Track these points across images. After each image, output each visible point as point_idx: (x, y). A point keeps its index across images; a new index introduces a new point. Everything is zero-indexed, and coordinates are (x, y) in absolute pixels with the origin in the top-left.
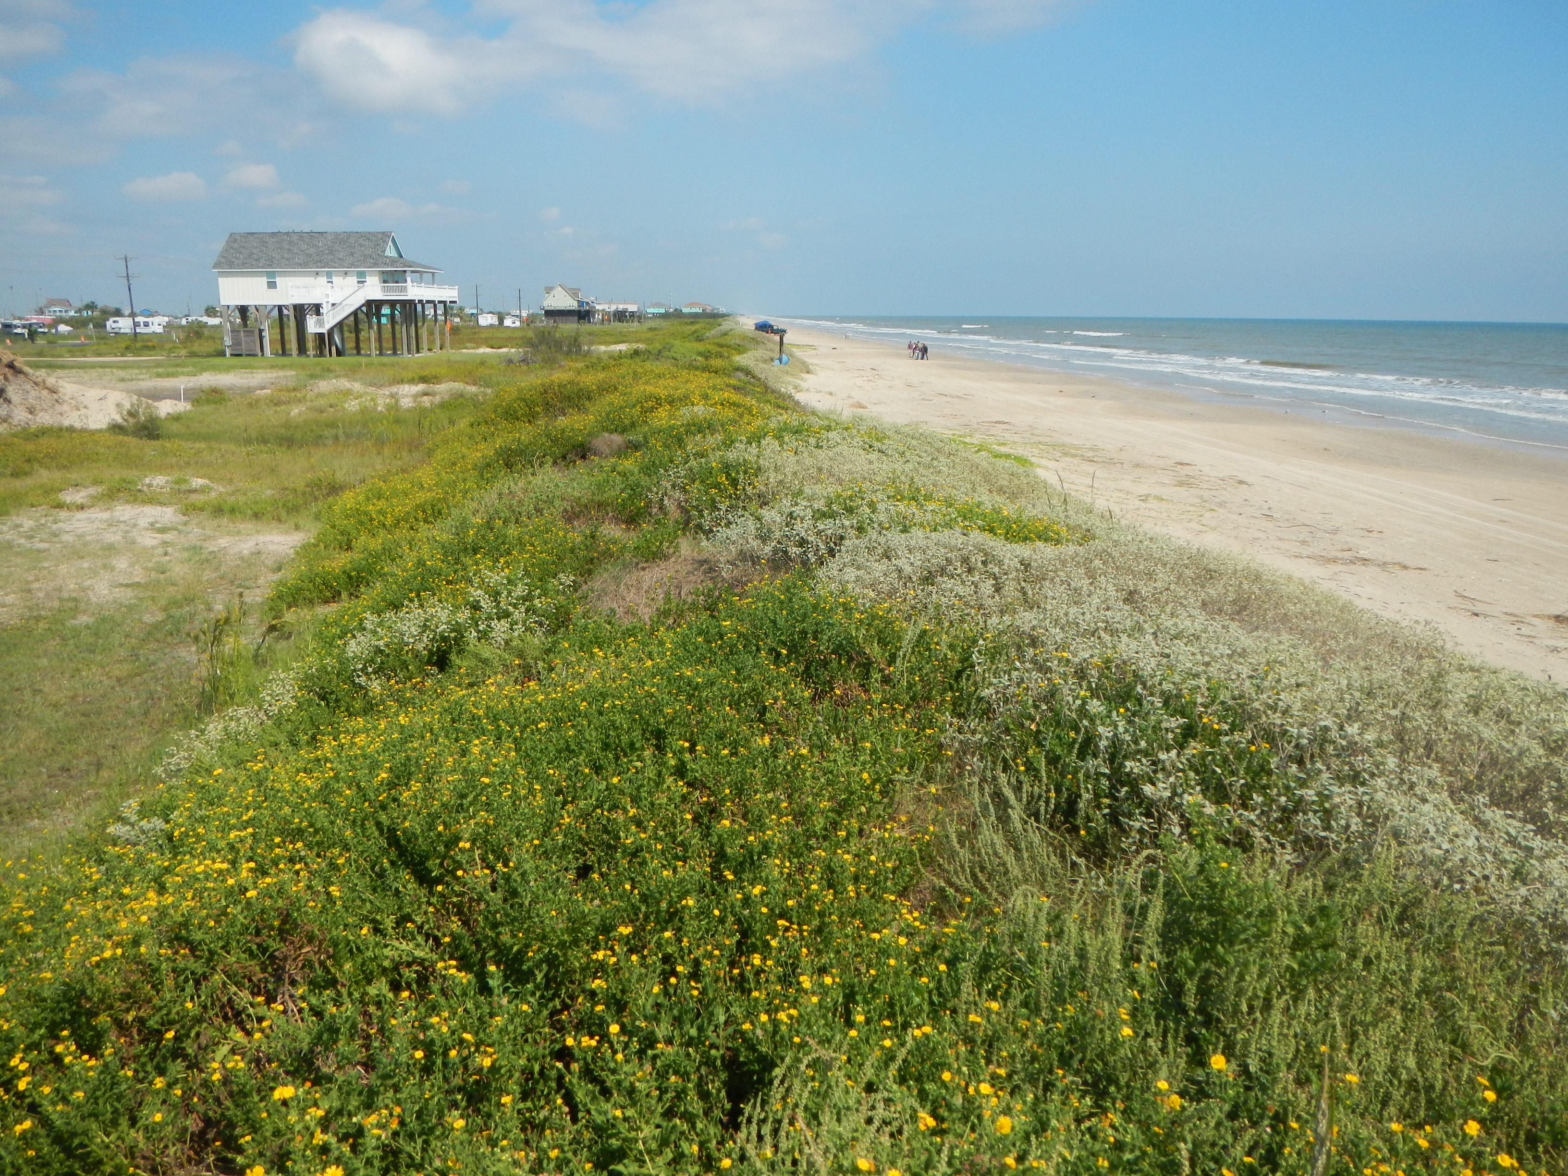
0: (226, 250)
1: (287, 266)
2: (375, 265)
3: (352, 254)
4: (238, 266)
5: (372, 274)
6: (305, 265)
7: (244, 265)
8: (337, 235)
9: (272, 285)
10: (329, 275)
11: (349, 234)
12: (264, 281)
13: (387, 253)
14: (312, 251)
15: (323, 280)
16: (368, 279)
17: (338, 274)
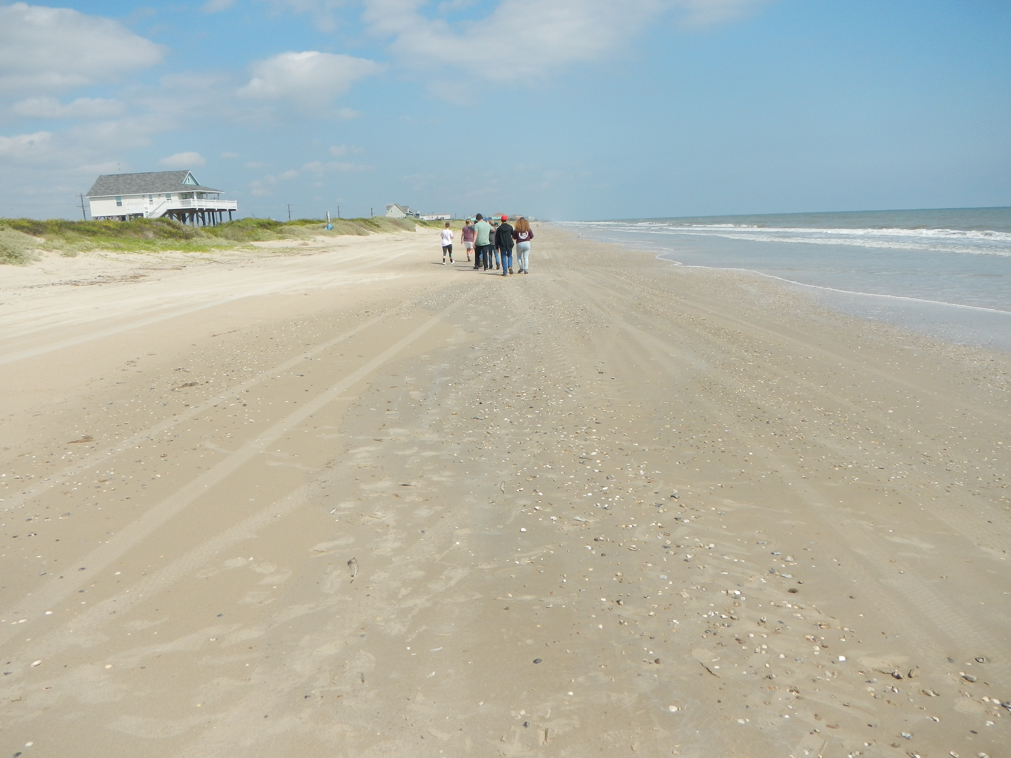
0: (95, 186)
1: (127, 193)
2: (176, 190)
3: (164, 184)
4: (100, 194)
5: (174, 195)
6: (137, 191)
7: (103, 193)
8: (158, 173)
9: (119, 204)
10: (150, 197)
11: (165, 173)
12: (114, 202)
13: (187, 183)
14: (143, 183)
15: (147, 200)
16: (172, 198)
17: (156, 196)
